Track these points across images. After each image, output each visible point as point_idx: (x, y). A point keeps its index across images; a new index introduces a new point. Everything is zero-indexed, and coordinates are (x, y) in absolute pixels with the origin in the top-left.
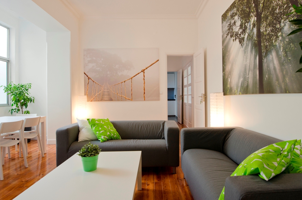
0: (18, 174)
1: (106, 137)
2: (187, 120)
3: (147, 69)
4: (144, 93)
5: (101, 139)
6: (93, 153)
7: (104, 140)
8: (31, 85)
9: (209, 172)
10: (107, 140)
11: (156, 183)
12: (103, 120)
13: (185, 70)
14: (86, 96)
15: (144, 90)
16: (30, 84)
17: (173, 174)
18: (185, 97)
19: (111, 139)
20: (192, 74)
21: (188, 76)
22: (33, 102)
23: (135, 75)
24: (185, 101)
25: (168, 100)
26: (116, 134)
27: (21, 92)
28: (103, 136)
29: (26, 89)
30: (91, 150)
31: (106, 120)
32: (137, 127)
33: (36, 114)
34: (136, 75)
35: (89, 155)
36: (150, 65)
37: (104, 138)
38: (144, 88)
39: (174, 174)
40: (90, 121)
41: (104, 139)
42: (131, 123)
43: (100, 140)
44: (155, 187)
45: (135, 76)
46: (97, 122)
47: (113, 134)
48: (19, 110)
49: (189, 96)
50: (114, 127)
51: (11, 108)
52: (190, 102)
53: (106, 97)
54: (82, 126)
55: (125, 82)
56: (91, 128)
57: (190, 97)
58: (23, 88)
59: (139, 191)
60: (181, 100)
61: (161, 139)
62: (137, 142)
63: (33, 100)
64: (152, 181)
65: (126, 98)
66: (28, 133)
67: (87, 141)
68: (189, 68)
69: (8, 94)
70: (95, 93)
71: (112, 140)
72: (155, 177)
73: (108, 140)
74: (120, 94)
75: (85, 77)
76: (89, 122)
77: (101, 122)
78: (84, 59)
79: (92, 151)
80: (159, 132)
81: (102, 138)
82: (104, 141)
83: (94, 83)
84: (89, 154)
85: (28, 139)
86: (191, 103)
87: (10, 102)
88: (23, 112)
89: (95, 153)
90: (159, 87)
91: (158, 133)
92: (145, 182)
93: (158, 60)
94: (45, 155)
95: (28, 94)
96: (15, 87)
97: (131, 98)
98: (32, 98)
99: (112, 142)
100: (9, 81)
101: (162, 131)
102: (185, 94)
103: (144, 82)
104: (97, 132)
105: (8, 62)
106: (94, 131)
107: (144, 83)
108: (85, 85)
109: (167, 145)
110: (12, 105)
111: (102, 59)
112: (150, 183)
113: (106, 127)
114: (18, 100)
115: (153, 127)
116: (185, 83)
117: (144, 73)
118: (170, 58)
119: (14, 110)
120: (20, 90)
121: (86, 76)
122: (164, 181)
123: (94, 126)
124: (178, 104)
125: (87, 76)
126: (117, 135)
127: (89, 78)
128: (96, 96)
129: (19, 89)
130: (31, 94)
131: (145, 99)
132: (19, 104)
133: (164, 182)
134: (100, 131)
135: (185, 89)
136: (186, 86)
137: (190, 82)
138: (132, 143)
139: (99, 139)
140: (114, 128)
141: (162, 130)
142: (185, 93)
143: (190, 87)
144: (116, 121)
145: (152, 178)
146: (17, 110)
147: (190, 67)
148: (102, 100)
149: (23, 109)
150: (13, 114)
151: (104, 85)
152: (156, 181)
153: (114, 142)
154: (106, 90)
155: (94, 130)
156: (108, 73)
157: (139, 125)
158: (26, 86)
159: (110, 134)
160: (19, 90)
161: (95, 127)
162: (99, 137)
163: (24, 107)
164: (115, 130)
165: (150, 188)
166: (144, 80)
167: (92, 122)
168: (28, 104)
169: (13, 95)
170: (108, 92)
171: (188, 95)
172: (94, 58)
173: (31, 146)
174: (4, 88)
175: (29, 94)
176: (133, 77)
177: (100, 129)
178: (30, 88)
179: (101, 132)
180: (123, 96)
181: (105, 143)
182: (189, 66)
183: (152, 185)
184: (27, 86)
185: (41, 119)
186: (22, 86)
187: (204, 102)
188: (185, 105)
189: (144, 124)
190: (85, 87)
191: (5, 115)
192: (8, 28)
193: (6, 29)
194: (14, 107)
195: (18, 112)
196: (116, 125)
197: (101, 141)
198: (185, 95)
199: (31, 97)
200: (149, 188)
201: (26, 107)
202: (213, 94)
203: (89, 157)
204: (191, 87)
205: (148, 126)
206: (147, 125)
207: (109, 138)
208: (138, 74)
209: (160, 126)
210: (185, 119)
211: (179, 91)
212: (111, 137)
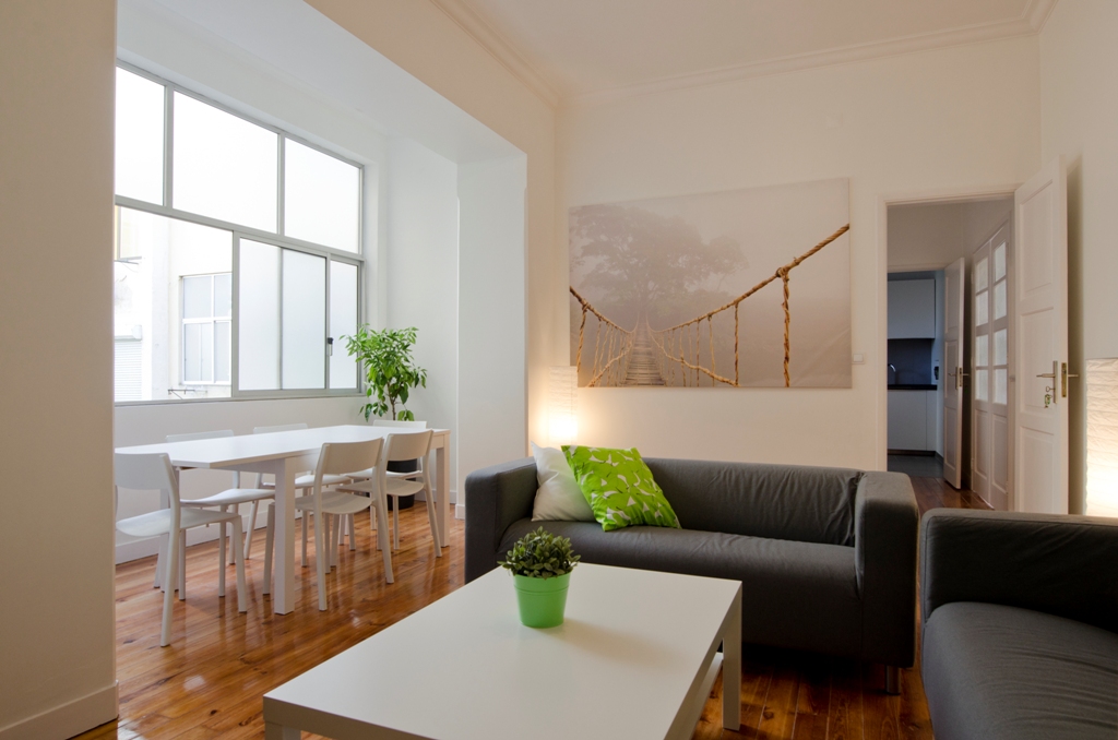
0: (364, 600)
1: (620, 513)
2: (985, 474)
3: (797, 264)
4: (787, 358)
5: (606, 520)
6: (547, 566)
7: (614, 525)
8: (415, 332)
9: (1033, 721)
10: (624, 525)
11: (801, 717)
12: (617, 455)
13: (979, 261)
14: (576, 368)
15: (787, 345)
16: (414, 329)
17: (883, 693)
18: (979, 379)
19: (640, 523)
20: (1009, 277)
21: (992, 284)
22: (424, 385)
23: (749, 289)
24: (979, 393)
25: (891, 387)
26: (659, 505)
27: (389, 353)
28: (613, 511)
29: (403, 344)
30: (542, 554)
31: (629, 454)
32: (742, 486)
33: (424, 423)
34: (755, 290)
35: (536, 572)
36: (812, 247)
37: (616, 516)
38: (787, 340)
39: (891, 694)
40: (572, 453)
41: (615, 522)
42: (719, 472)
43: (600, 524)
44: (796, 732)
45: (748, 295)
46: (593, 459)
47: (650, 505)
48: (385, 408)
49: (997, 371)
50: (655, 480)
51: (365, 401)
52: (1000, 398)
53: (642, 373)
54: (547, 468)
55: (710, 316)
56: (574, 477)
57: (1000, 377)
58: (396, 343)
59: (729, 733)
60: (960, 389)
61: (839, 544)
62: (735, 544)
63: (421, 379)
64: (788, 707)
65: (716, 376)
66: (402, 478)
67: (561, 520)
68: (1000, 253)
69: (359, 360)
70: (606, 356)
71: (644, 528)
72: (802, 691)
73: (629, 526)
74: (691, 363)
75: (571, 304)
76: (567, 458)
77: (609, 462)
78: (571, 241)
79: (546, 560)
80: (832, 515)
81: (606, 517)
82: (615, 529)
83: (603, 323)
84: (536, 567)
85: (400, 497)
86: (1004, 402)
87: (364, 383)
88: (394, 414)
89: (558, 565)
90: (848, 336)
91: (830, 519)
92: (759, 703)
93: (847, 228)
94: (446, 552)
95: (407, 361)
96: (374, 340)
97: (734, 374)
98: (421, 373)
99: (643, 535)
100: (363, 322)
101: (846, 513)
102: (978, 364)
103: (784, 316)
104: (594, 495)
105: (360, 264)
106: (583, 491)
107: (787, 320)
108: (571, 331)
109: (859, 572)
110: (369, 393)
111: (630, 239)
112: (778, 713)
113: (624, 478)
114: (383, 377)
115: (809, 494)
116: (981, 316)
117: (786, 280)
118: (901, 217)
119: (374, 408)
120: (388, 349)
121: (576, 299)
122: (837, 714)
123: (583, 474)
124: (948, 406)
125: (580, 300)
126: (663, 509)
127: (585, 308)
128: (608, 370)
129: (383, 345)
130: (415, 360)
131: (790, 382)
132: (386, 389)
133: (839, 719)
134: (602, 490)
135: (980, 343)
136: (981, 331)
137: (1000, 312)
138: (713, 544)
139: (599, 520)
140: (654, 484)
141: (846, 506)
142: (980, 358)
143: (1000, 336)
144: (663, 460)
145: (790, 691)
146: (379, 408)
147: (1004, 245)
148: (627, 382)
149: (396, 406)
150: (370, 418)
151: (634, 331)
152: (803, 706)
153: (649, 535)
154: (641, 349)
155: (584, 486)
156: (651, 285)
157: (751, 480)
158: (403, 335)
159: (639, 506)
160: (386, 347)
161: (586, 476)
162: (599, 513)
163: (399, 399)
164: (660, 491)
165: (776, 733)
166: (787, 307)
167: (578, 458)
168: (410, 390)
169: (370, 361)
170: (649, 354)
171: (991, 368)
172: (603, 238)
173: (416, 520)
174: (348, 342)
175: (409, 359)
176: (744, 297)
177: (604, 483)
178: (414, 342)
179: (607, 494)
180: (705, 369)
181: (616, 534)
182: (996, 245)
183: (785, 721)
184: (406, 337)
185: (433, 439)
186: (393, 336)
187: (1066, 400)
188: (980, 411)
189: (769, 476)
190: (572, 337)
191: (351, 420)
192: (361, 167)
193: (355, 170)
194: (374, 398)
195: (384, 415)
196: (661, 473)
197: (604, 527)
198: (979, 368)
199: (417, 370)
200: (769, 731)
201: (404, 400)
202: (1100, 362)
203: (535, 576)
204: (1004, 332)
205: (788, 486)
206: (782, 484)
207: (633, 519)
208: (764, 284)
209: (840, 491)
210: (979, 470)
211: (953, 351)
212: (643, 516)
